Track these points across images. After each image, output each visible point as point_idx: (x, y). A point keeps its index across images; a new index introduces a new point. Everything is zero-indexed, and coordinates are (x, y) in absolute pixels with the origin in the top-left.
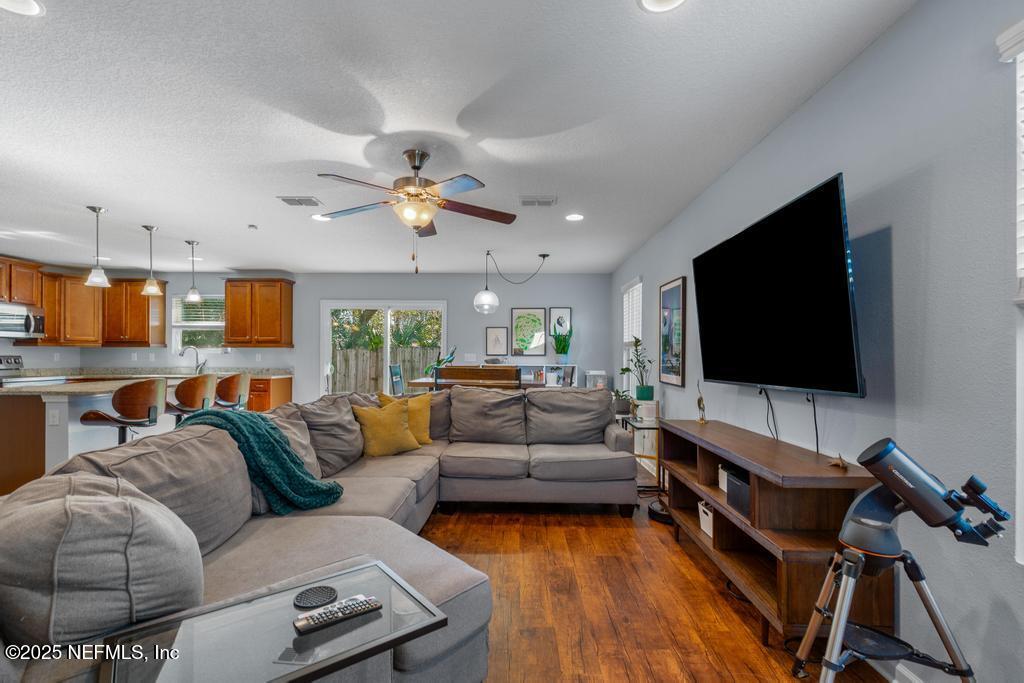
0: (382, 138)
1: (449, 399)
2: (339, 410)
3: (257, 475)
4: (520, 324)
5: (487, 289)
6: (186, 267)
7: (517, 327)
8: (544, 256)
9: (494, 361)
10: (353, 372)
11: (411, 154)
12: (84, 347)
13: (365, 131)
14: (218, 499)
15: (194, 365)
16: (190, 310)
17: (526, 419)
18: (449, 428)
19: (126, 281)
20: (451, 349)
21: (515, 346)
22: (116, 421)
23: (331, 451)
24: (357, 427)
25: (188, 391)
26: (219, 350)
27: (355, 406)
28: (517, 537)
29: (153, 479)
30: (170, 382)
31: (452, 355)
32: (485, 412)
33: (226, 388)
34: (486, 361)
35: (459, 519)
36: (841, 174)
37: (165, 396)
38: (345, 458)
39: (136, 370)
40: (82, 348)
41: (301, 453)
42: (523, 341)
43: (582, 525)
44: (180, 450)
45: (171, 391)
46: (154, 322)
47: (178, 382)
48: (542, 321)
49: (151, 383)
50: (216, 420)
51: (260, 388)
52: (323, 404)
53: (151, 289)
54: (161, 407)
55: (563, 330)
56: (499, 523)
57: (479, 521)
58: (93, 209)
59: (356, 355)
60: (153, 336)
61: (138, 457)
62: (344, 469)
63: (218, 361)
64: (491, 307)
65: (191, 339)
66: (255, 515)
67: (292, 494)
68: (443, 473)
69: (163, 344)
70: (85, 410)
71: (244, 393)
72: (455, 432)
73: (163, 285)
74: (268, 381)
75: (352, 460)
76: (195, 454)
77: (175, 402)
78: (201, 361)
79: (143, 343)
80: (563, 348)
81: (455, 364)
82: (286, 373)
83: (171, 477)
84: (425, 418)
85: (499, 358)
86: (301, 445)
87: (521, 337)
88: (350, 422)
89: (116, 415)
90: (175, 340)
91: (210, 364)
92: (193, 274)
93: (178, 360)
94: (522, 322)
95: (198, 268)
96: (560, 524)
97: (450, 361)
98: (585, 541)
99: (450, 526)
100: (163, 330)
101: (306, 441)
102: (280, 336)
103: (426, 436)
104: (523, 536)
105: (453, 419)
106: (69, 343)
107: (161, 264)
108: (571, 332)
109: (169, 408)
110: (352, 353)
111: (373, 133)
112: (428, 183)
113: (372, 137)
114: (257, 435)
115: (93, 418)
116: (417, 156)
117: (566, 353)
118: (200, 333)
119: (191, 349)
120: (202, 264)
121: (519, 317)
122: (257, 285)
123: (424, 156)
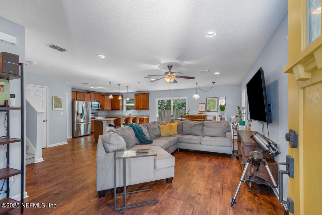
0: (161, 64)
1: (183, 123)
2: (155, 125)
3: (137, 136)
4: (209, 102)
5: (196, 93)
6: (127, 92)
7: (208, 103)
8: (214, 83)
9: (201, 113)
10: (166, 116)
11: (168, 67)
12: (108, 110)
13: (158, 64)
14: (130, 139)
15: (128, 114)
16: (128, 102)
17: (203, 129)
18: (182, 131)
19: (116, 95)
20: (189, 110)
21: (208, 109)
22: (114, 126)
23: (152, 134)
24: (159, 129)
25: (127, 120)
26: (133, 111)
27: (159, 125)
28: (195, 158)
29: (120, 135)
30: (124, 118)
31: (189, 111)
32: (191, 127)
33: (134, 120)
34: (199, 113)
35: (183, 153)
36: (261, 67)
37: (123, 121)
38: (156, 136)
39: (118, 116)
40: (108, 111)
41: (145, 133)
42: (210, 107)
43: (214, 158)
44: (124, 130)
45: (124, 120)
46: (121, 105)
47: (125, 118)
48: (216, 102)
49: (120, 118)
50: (130, 125)
51: (142, 120)
52: (151, 123)
53: (120, 98)
54: (122, 124)
55: (223, 104)
56: (193, 155)
57: (187, 154)
58: (110, 82)
59: (167, 112)
60: (120, 108)
61: (118, 130)
62: (155, 138)
63: (133, 113)
64: (197, 98)
65: (128, 108)
66: (136, 144)
67: (143, 141)
68: (178, 141)
69: (122, 110)
70: (109, 124)
71: (138, 121)
72: (184, 132)
73: (122, 96)
74: (144, 118)
75: (157, 137)
76: (126, 131)
77: (125, 123)
78: (130, 113)
79: (118, 109)
80: (223, 110)
81: (189, 114)
82: (148, 117)
83: (123, 134)
84: (176, 128)
85: (203, 112)
86: (145, 131)
87: (210, 106)
88: (157, 128)
89: (114, 125)
90: (125, 108)
91: (132, 114)
92: (128, 93)
93: (125, 113)
94: (210, 102)
95: (129, 92)
96: (208, 157)
97: (188, 114)
98: (213, 161)
99: (180, 154)
100: (122, 106)
101: (147, 131)
102: (146, 108)
103: (176, 133)
104: (197, 158)
105: (183, 128)
106: (106, 110)
107: (122, 91)
108: (225, 104)
109: (123, 124)
110: (166, 111)
111: (159, 64)
112: (172, 73)
113: (159, 65)
114: (137, 129)
115: (110, 125)
116: (170, 67)
117: (224, 111)
118: (129, 107)
119: (128, 111)
120: (129, 91)
121: (209, 100)
122: (141, 95)
123: (171, 66)
